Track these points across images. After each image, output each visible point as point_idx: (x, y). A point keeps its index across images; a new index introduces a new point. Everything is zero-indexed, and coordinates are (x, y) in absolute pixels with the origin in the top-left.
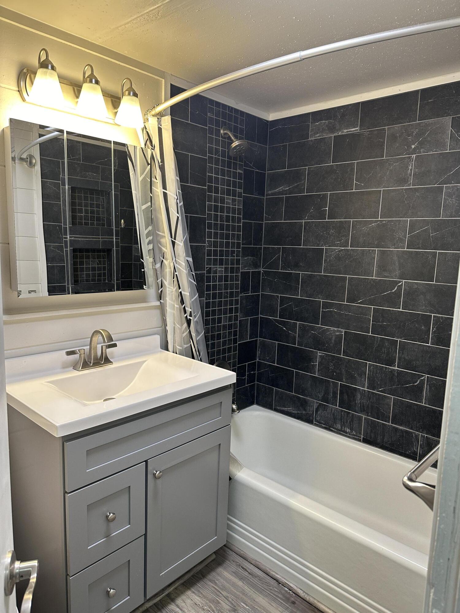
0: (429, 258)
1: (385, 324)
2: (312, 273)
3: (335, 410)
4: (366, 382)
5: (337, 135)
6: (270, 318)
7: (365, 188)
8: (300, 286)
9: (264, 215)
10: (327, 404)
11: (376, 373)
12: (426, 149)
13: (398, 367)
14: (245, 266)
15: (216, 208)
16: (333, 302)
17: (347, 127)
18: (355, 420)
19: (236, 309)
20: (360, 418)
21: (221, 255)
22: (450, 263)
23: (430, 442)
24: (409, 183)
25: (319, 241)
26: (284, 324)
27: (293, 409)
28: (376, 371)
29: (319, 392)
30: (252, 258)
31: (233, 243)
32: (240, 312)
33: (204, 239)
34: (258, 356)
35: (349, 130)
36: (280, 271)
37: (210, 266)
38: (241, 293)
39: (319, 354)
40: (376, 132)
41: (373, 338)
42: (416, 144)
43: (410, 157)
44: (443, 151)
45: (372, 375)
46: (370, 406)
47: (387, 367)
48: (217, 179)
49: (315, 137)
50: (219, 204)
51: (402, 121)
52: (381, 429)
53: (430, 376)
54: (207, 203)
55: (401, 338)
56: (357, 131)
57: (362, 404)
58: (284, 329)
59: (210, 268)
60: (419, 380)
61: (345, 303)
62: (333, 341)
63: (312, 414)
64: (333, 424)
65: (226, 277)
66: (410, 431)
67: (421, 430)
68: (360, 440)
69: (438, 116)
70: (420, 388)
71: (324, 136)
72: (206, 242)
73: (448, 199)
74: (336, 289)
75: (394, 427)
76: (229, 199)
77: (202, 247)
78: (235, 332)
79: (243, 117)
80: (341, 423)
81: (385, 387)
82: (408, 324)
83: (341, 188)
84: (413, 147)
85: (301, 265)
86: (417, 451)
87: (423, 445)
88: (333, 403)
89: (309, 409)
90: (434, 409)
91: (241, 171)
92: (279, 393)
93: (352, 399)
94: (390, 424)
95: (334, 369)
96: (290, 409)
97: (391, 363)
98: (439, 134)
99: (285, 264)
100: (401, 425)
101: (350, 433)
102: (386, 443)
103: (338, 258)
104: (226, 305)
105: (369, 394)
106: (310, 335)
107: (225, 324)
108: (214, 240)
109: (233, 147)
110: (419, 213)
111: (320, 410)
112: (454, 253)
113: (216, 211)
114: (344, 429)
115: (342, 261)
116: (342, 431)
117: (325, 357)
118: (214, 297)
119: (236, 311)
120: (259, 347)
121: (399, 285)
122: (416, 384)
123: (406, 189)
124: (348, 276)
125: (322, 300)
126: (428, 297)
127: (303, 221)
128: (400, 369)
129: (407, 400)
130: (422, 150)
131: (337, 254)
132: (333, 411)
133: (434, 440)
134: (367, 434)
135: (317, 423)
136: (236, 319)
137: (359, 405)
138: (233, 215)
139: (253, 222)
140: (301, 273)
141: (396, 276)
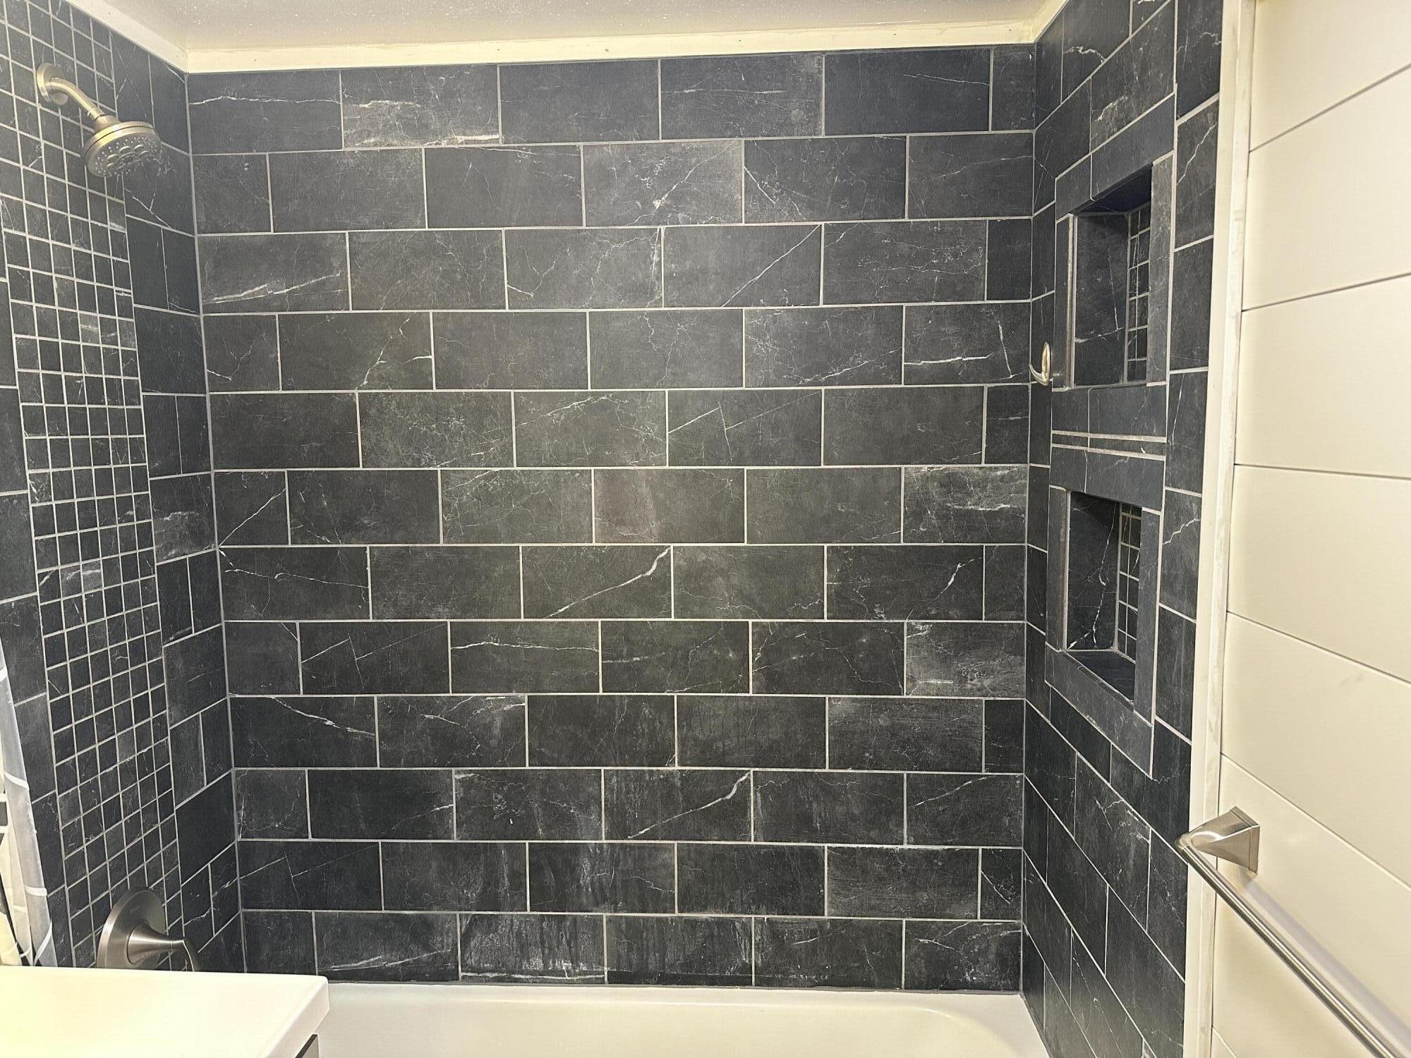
0: (726, 487)
1: (638, 659)
2: (406, 545)
3: (521, 922)
4: (603, 821)
5: (433, 146)
6: (273, 697)
7: (540, 306)
8: (370, 587)
9: (206, 370)
10: (496, 913)
11: (628, 792)
12: (691, 213)
13: (681, 764)
14: (169, 546)
15: (50, 356)
16: (484, 620)
17: (465, 128)
18: (583, 933)
19: (158, 695)
20: (596, 923)
21: (88, 522)
22: (776, 494)
23: (778, 931)
24: (657, 298)
25: (418, 450)
26: (326, 708)
27: (388, 955)
28: (627, 785)
29: (468, 886)
30: (185, 514)
31: (122, 473)
32: (169, 703)
33: (17, 470)
34: (239, 826)
35: (470, 138)
36: (290, 546)
37: (54, 569)
38: (166, 639)
39: (457, 774)
40: (552, 154)
41: (609, 703)
42: (663, 198)
43: (651, 231)
44: (732, 222)
45: (617, 799)
46: (619, 884)
47: (652, 771)
48: (40, 249)
49: (363, 145)
50: (60, 341)
51: (621, 134)
52: (656, 935)
53: (761, 769)
54: (14, 336)
55: (681, 688)
56: (498, 142)
57: (597, 885)
58: (329, 723)
59: (51, 576)
60: (735, 786)
61: (522, 620)
62: (497, 732)
63: (452, 951)
64: (521, 961)
65: (113, 595)
66: (726, 919)
67: (753, 908)
68: (600, 982)
69: (711, 133)
70: (740, 804)
71: (392, 145)
72: (29, 481)
73: (756, 343)
74: (490, 584)
75: (688, 921)
76: (90, 321)
77: (15, 501)
78: (164, 775)
79: (107, 44)
80: (543, 953)
81: (655, 823)
82: (695, 652)
83: (467, 300)
84: (657, 204)
85: (366, 522)
86: (750, 961)
87: (763, 943)
88: (515, 903)
89: (442, 942)
90: (778, 847)
91: (119, 228)
92: (333, 922)
93: (568, 879)
94: (677, 914)
95: (506, 809)
96: (377, 960)
97: (665, 758)
98: (717, 178)
99: (305, 522)
100: (703, 909)
101: (572, 971)
102: (671, 966)
103: (485, 497)
104: (122, 693)
105: (613, 852)
106: (419, 726)
107: (128, 760)
108: (56, 470)
109: (103, 143)
110: (691, 376)
111: (476, 935)
112: (783, 470)
113: (50, 363)
114: (554, 966)
115: (497, 504)
116: (549, 973)
117: (476, 780)
118: (81, 675)
119: (159, 706)
120: (238, 795)
121: (662, 558)
122: (729, 797)
123: (650, 314)
124: (521, 545)
125: (448, 621)
126: (735, 581)
127: (356, 392)
128: (688, 768)
129: (711, 842)
130: (680, 216)
131: (480, 487)
132: (516, 928)
133: (787, 923)
134: (619, 957)
135: (469, 974)
136: (161, 732)
137: (590, 890)
138: (112, 377)
139: (176, 395)
140: (368, 546)
141: (651, 534)
